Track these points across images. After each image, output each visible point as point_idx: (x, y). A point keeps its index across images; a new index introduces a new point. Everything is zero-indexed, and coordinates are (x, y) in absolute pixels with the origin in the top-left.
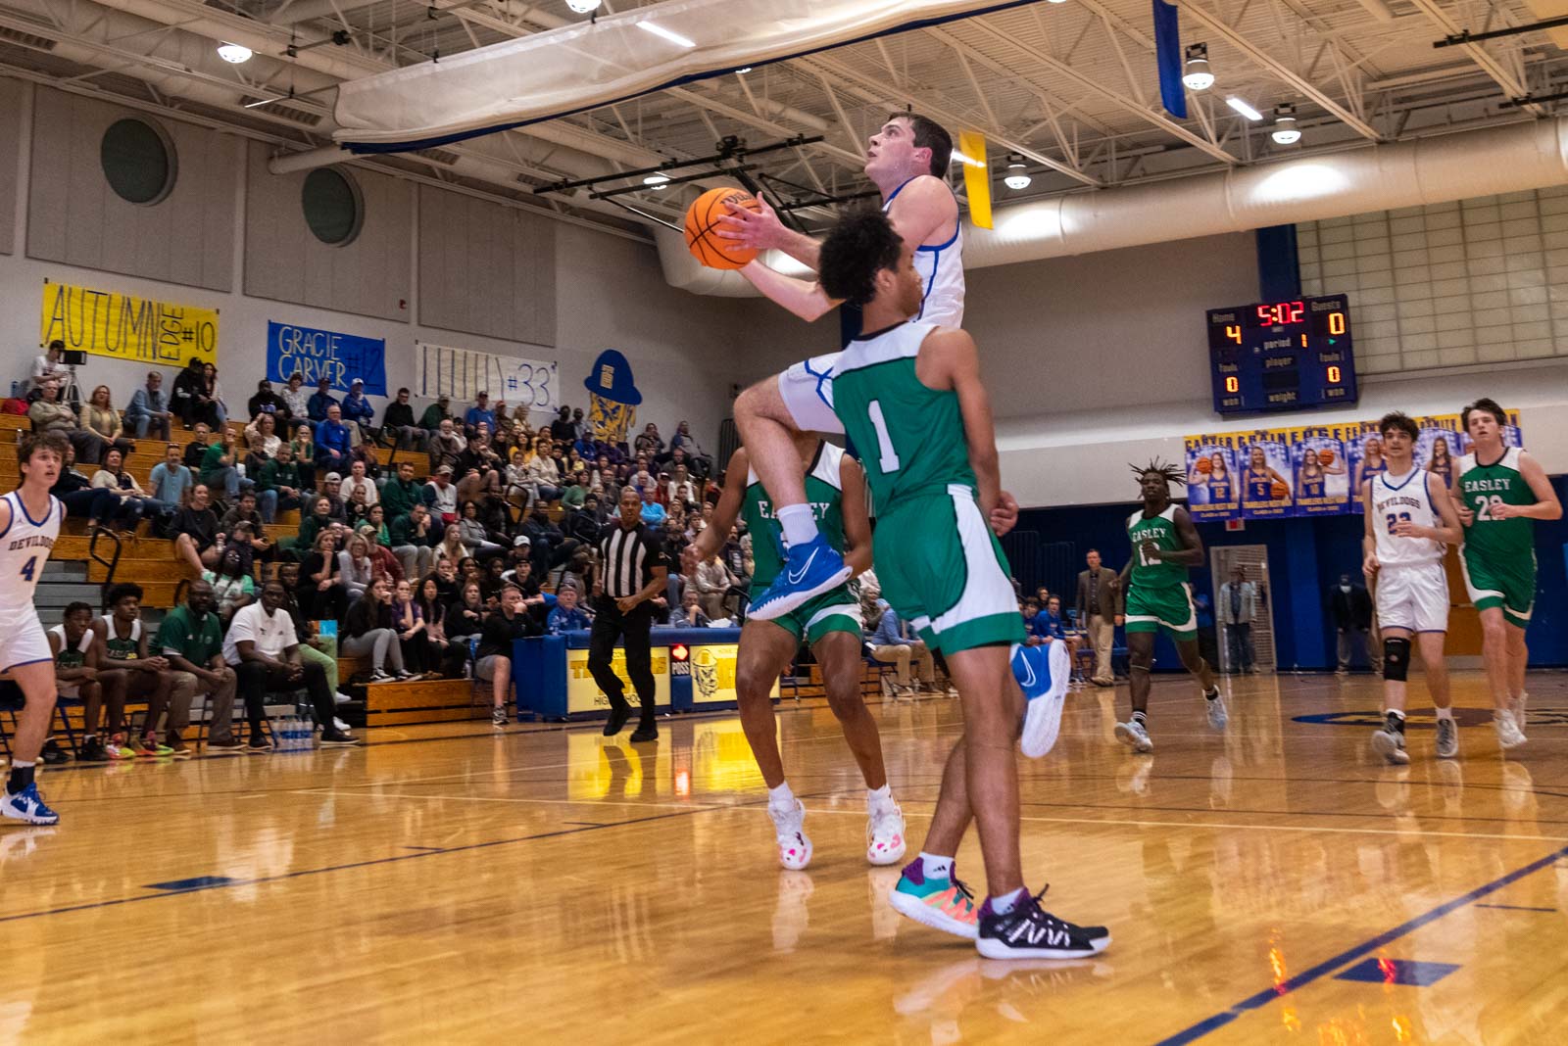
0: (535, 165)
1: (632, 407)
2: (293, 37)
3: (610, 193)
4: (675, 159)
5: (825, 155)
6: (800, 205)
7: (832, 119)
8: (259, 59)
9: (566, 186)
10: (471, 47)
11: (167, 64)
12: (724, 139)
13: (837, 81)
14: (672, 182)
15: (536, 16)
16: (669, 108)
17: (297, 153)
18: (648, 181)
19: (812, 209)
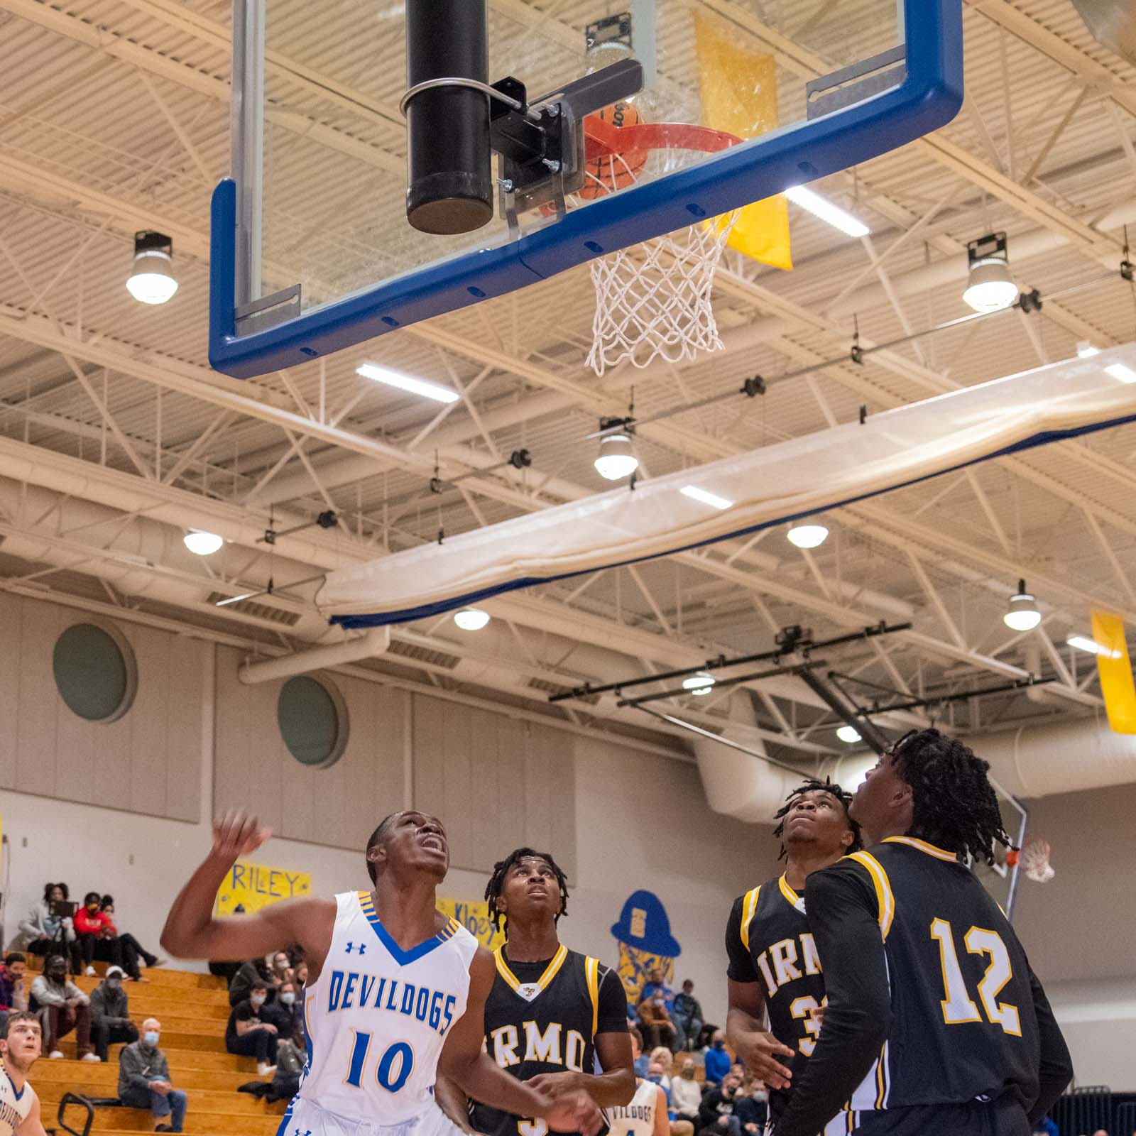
0: (549, 667)
1: (669, 960)
2: (272, 521)
3: (642, 700)
4: (722, 657)
5: (909, 646)
6: (877, 710)
7: (919, 602)
8: (232, 548)
9: (587, 692)
10: (476, 526)
11: (127, 558)
12: (785, 630)
13: (926, 554)
14: (718, 685)
15: (555, 487)
16: (714, 594)
17: (271, 658)
18: (688, 683)
19: (894, 714)
